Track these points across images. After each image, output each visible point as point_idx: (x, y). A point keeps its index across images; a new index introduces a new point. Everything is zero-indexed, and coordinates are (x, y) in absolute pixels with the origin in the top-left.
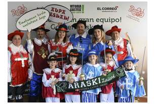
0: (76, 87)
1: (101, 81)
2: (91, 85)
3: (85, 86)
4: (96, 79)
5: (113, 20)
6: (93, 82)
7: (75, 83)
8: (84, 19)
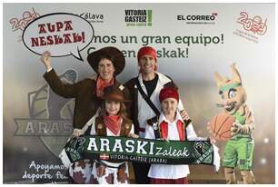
0: (102, 149)
1: (155, 151)
2: (133, 150)
3: (121, 150)
4: (145, 143)
5: (208, 40)
6: (140, 147)
7: (102, 140)
8: (152, 38)
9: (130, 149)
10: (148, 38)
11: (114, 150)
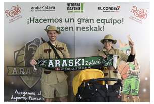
1: (85, 63)
2: (73, 64)
3: (67, 65)
4: (79, 60)
5: (115, 21)
6: (76, 62)
7: (56, 61)
8: (83, 19)
9: (71, 64)
10: (81, 19)
11: (63, 66)
